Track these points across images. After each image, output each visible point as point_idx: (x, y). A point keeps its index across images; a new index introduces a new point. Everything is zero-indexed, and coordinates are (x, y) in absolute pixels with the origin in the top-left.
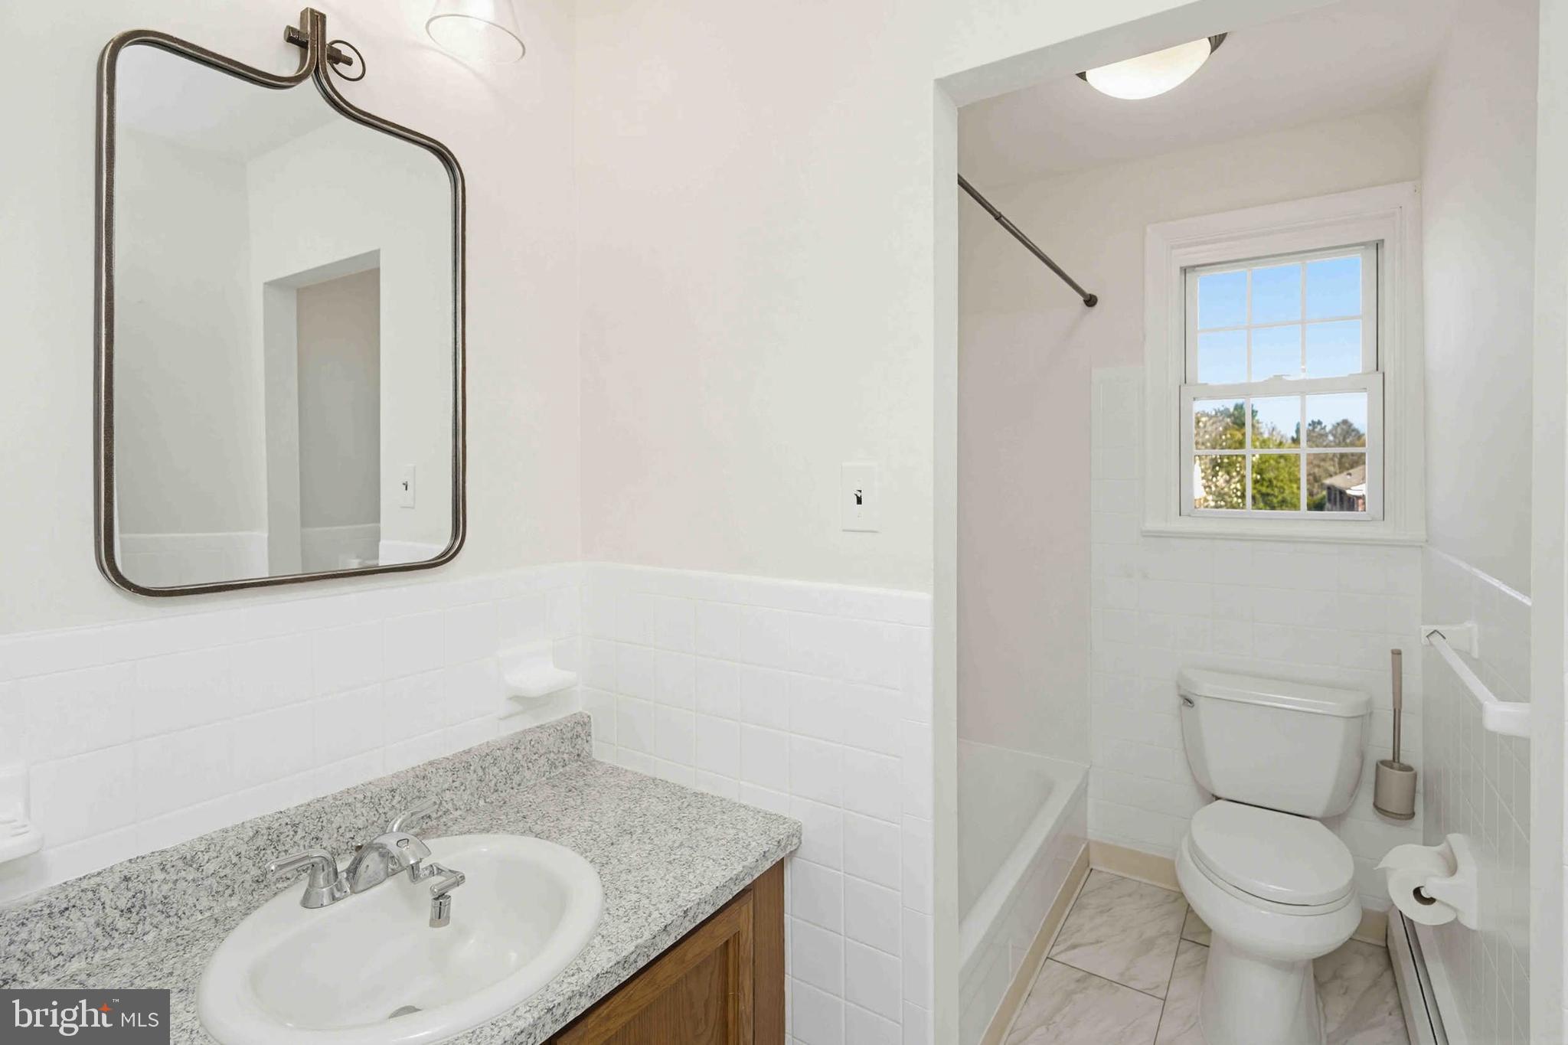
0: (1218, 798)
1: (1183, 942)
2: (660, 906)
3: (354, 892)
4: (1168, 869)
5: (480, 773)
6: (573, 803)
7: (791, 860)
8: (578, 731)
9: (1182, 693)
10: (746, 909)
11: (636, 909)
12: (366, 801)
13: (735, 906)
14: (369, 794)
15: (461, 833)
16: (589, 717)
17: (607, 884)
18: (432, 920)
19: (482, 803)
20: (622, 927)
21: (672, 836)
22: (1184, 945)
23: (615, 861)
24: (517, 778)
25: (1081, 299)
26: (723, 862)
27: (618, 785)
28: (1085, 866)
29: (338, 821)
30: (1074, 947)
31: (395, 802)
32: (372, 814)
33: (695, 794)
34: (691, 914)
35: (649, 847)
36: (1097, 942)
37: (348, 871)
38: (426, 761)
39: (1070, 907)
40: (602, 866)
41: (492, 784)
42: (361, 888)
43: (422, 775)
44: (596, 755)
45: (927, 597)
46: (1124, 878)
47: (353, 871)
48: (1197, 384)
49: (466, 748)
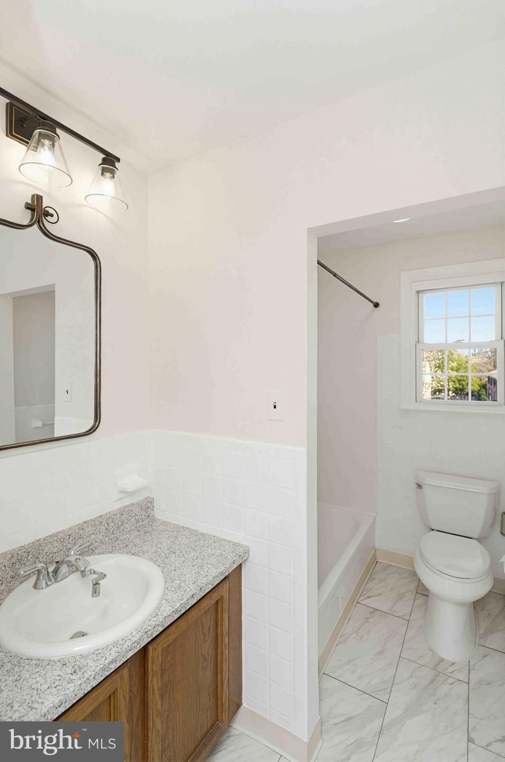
0: (433, 530)
1: (417, 594)
2: (190, 586)
3: (56, 582)
4: (411, 561)
5: (107, 526)
6: (148, 539)
7: (245, 564)
8: (148, 506)
9: (417, 482)
10: (226, 586)
11: (180, 587)
12: (58, 540)
13: (222, 585)
14: (59, 537)
15: (100, 554)
16: (153, 499)
17: (166, 576)
18: (92, 594)
19: (107, 539)
20: (175, 595)
21: (193, 554)
22: (418, 596)
23: (168, 566)
24: (122, 528)
25: (372, 305)
26: (216, 566)
27: (167, 530)
28: (374, 561)
29: (46, 550)
30: (369, 597)
31: (70, 540)
32: (60, 546)
33: (202, 534)
34: (203, 589)
35: (183, 559)
36: (379, 595)
37: (53, 572)
38: (83, 521)
39: (367, 580)
40: (162, 566)
41: (111, 531)
42: (59, 580)
43: (81, 527)
44: (157, 516)
45: (304, 450)
46: (391, 565)
47: (56, 572)
48: (424, 343)
49: (100, 515)
